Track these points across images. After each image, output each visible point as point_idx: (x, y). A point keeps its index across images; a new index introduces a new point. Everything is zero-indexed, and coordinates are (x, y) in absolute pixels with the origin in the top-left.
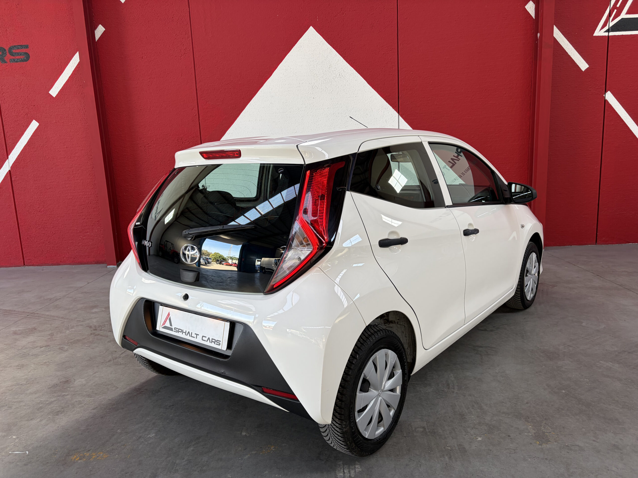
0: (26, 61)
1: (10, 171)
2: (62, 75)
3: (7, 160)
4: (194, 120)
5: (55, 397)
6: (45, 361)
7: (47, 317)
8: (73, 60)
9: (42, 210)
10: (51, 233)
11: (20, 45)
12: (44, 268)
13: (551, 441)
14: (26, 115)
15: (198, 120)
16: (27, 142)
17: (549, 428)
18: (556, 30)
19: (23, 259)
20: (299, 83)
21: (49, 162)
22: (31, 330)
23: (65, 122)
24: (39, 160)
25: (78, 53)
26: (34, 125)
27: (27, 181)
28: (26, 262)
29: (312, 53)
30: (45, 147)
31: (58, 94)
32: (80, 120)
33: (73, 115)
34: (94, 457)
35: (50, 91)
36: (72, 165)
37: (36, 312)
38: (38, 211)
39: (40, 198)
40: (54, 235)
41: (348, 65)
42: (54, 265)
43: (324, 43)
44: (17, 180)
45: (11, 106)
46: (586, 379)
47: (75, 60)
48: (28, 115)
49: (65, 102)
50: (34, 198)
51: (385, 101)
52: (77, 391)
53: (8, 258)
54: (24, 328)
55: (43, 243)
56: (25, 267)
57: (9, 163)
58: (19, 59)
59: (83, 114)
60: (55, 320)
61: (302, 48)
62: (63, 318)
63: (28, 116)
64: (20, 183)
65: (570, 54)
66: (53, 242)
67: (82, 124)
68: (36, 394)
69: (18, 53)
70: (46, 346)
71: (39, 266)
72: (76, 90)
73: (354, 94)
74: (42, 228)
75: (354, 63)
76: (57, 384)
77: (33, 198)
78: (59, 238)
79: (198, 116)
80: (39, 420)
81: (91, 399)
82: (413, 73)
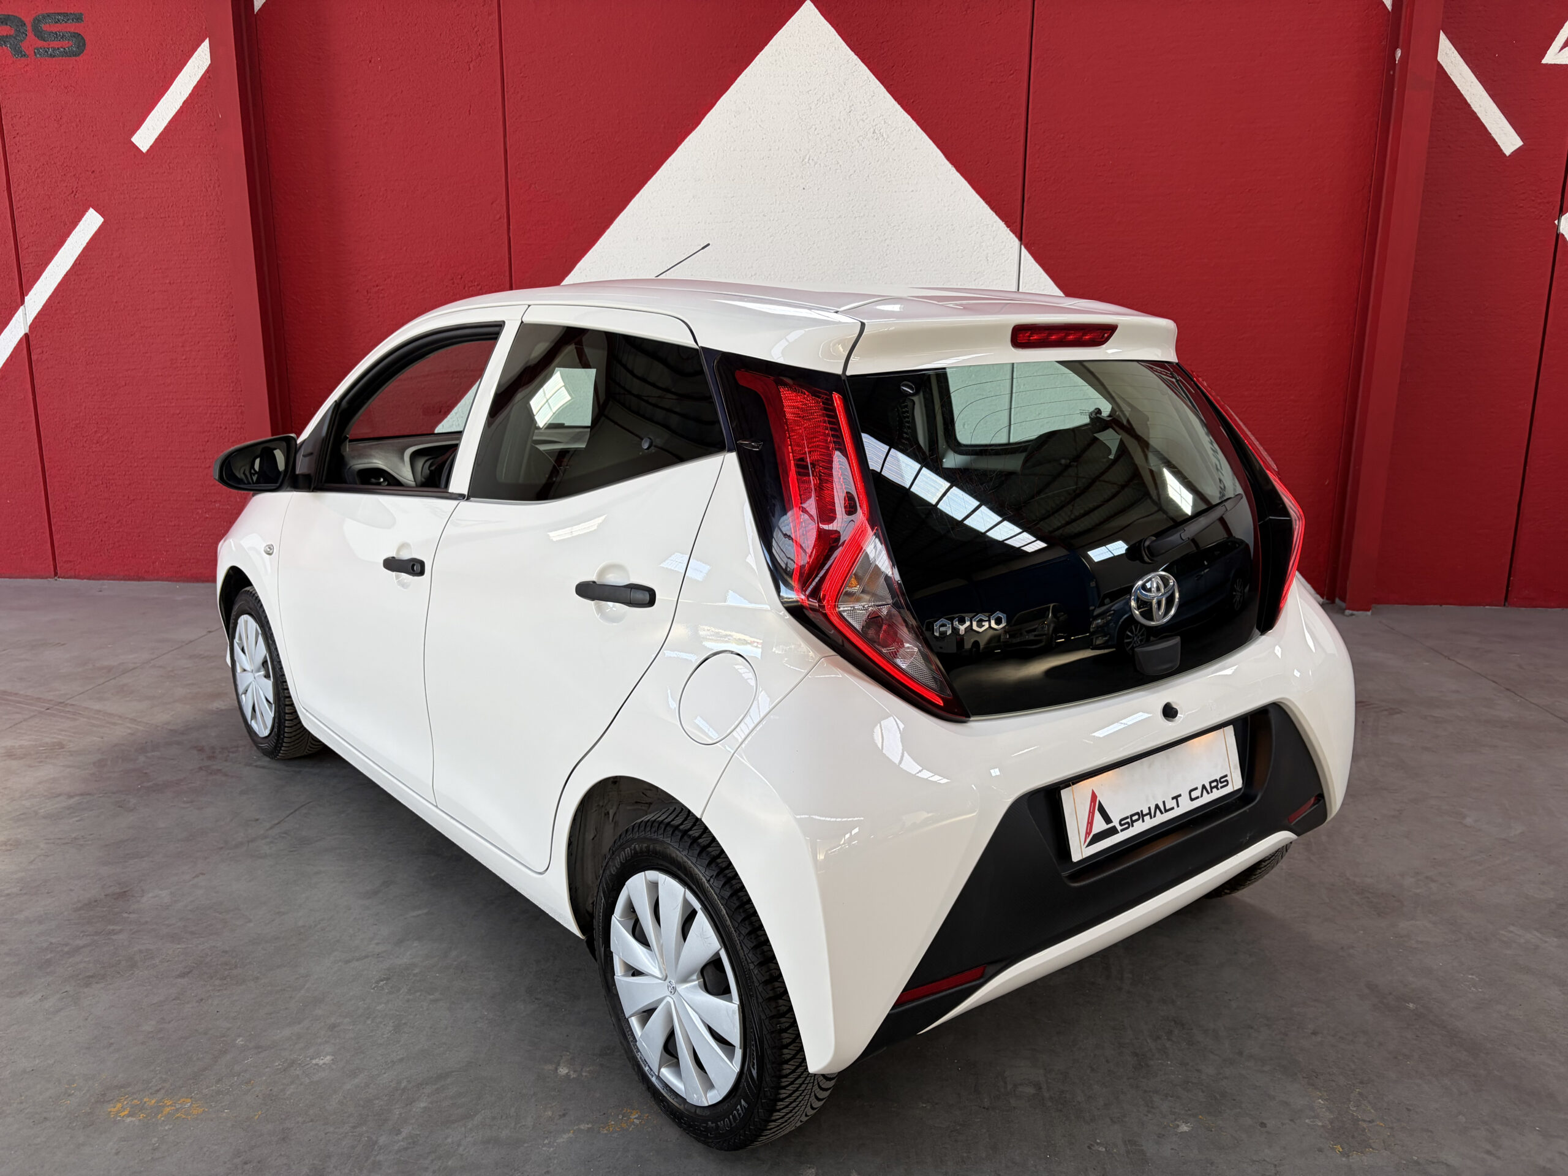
0: (75, 55)
1: (26, 335)
2: (166, 95)
3: (22, 308)
4: (495, 230)
5: (87, 935)
6: (74, 835)
7: (97, 716)
8: (194, 60)
9: (104, 439)
10: (126, 498)
11: (62, 11)
12: (104, 587)
13: (1374, 1146)
14: (73, 195)
15: (506, 232)
16: (73, 265)
17: (1369, 1108)
18: (1444, 42)
19: (54, 559)
20: (769, 147)
21: (124, 318)
22: (51, 749)
23: (169, 217)
24: (100, 311)
25: (206, 43)
26: (91, 222)
27: (70, 363)
28: (60, 567)
29: (806, 72)
30: (116, 278)
31: (153, 144)
32: (207, 215)
33: (188, 201)
34: (167, 1110)
35: (134, 137)
36: (182, 328)
37: (68, 702)
38: (95, 441)
39: (99, 408)
40: (131, 503)
41: (898, 107)
42: (129, 580)
43: (838, 47)
44: (43, 359)
45: (36, 170)
46: (1472, 975)
47: (200, 61)
48: (77, 194)
49: (169, 167)
50: (85, 408)
51: (986, 206)
52: (147, 922)
53: (15, 554)
54: (34, 743)
55: (105, 522)
56: (56, 580)
57: (26, 314)
58: (58, 49)
59: (214, 200)
60: (115, 724)
61: (783, 58)
62: (135, 720)
63: (78, 197)
64: (52, 367)
65: (1475, 108)
66: (130, 522)
67: (211, 225)
68: (40, 923)
69: (57, 34)
70: (82, 795)
71: (93, 579)
72: (199, 137)
73: (908, 184)
74: (102, 484)
75: (913, 102)
76: (96, 901)
77: (83, 407)
78: (144, 513)
79: (506, 220)
80: (39, 996)
81: (179, 946)
82: (1063, 138)
